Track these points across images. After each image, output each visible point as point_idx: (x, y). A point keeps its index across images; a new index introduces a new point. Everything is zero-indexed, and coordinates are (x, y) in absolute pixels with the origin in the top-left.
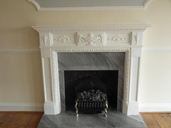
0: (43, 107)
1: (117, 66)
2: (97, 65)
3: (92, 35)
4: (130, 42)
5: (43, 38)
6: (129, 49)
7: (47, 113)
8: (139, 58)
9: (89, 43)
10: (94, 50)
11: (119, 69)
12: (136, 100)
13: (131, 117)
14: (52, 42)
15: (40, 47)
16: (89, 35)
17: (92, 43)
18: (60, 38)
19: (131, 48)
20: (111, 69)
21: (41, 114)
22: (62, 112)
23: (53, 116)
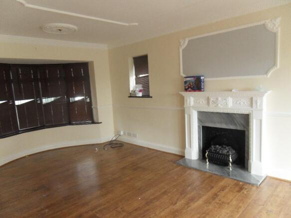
0: (184, 153)
1: (244, 126)
2: (226, 124)
3: (220, 99)
4: (251, 105)
5: (187, 100)
6: (251, 112)
7: (187, 157)
8: (261, 121)
9: (217, 105)
10: (221, 111)
11: (245, 129)
12: (260, 161)
13: (254, 176)
14: (192, 103)
15: (185, 106)
16: (217, 99)
17: (219, 105)
18: (197, 100)
19: (252, 111)
20: (239, 128)
21: (183, 157)
22: (199, 159)
23: (190, 160)
